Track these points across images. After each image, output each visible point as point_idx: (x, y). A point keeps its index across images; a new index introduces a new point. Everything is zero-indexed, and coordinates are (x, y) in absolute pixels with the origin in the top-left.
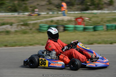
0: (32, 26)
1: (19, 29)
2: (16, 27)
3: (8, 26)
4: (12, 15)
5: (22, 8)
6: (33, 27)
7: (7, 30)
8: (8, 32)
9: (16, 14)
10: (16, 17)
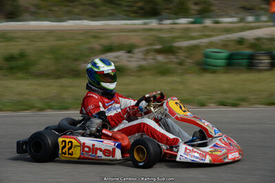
0: (183, 55)
1: (149, 61)
3: (121, 53)
4: (145, 24)
5: (170, 6)
6: (186, 57)
7: (118, 64)
8: (119, 71)
9: (153, 23)
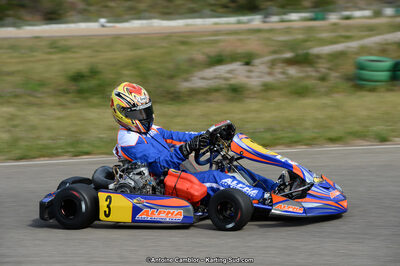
0: (325, 66)
1: (277, 77)
2: (267, 70)
3: (236, 66)
6: (329, 69)
7: (233, 82)
8: (236, 92)
9: (256, 21)
10: (258, 31)
